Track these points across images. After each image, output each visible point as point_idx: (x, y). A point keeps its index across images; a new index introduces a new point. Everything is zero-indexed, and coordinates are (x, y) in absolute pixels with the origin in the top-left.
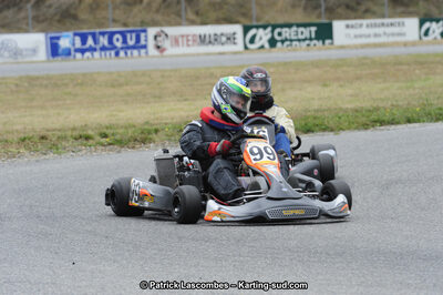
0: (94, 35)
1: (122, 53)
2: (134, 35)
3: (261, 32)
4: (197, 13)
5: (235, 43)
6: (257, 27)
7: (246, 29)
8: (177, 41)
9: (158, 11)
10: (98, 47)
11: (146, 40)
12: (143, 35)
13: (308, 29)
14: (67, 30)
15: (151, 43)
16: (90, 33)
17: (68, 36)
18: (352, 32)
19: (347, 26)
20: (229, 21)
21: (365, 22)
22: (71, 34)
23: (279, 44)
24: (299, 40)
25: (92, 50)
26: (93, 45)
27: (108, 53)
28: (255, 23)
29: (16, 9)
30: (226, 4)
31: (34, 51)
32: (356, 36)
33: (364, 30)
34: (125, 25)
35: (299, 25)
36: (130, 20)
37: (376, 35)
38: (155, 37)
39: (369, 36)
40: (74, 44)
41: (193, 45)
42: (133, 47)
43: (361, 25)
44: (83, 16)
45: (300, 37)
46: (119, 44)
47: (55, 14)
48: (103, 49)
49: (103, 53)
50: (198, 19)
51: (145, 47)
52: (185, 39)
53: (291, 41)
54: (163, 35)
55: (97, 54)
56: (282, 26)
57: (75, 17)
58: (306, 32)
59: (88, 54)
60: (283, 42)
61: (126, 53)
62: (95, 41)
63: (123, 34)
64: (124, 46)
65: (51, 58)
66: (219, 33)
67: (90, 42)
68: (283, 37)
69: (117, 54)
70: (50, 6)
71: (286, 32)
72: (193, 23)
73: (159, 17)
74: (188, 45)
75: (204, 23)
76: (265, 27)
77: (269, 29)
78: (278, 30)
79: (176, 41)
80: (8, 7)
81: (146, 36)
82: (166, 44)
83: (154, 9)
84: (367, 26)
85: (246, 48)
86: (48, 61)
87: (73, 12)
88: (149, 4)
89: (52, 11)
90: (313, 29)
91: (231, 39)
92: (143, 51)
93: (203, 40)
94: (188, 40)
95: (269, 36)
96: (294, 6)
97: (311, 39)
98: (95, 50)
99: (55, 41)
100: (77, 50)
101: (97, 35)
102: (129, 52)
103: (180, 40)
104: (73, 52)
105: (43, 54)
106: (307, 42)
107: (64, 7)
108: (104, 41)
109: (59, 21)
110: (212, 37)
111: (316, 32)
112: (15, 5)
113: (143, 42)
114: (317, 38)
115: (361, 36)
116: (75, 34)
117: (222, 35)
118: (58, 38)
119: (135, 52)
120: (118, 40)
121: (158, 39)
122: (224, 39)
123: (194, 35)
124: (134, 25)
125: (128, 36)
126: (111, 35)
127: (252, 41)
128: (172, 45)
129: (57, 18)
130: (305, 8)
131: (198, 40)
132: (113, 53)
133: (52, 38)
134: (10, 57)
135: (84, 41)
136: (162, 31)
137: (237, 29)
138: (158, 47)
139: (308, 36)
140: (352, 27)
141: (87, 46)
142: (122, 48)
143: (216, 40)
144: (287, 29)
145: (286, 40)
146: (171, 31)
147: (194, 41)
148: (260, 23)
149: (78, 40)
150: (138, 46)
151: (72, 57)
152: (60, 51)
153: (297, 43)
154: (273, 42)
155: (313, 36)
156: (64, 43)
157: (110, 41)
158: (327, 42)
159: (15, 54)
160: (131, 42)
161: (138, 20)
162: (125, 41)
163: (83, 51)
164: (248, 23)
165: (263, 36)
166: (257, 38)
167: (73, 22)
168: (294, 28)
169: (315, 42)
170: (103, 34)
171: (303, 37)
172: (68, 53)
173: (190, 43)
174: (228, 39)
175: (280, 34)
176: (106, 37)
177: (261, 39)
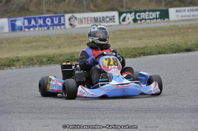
0: (35, 19)
1: (51, 28)
2: (57, 19)
3: (128, 15)
4: (96, 6)
5: (114, 22)
6: (127, 13)
7: (120, 14)
8: (81, 21)
9: (74, 6)
10: (37, 25)
11: (64, 21)
12: (62, 18)
13: (155, 13)
14: (21, 16)
15: (67, 23)
16: (33, 18)
17: (21, 20)
18: (180, 14)
19: (177, 11)
20: (112, 9)
21: (187, 8)
22: (22, 18)
23: (139, 22)
24: (150, 19)
25: (34, 27)
26: (35, 24)
27: (43, 28)
28: (125, 10)
31: (2, 28)
32: (182, 16)
33: (187, 13)
34: (55, 13)
35: (150, 11)
36: (58, 11)
37: (193, 16)
38: (69, 19)
39: (189, 16)
40: (24, 24)
41: (90, 23)
42: (57, 25)
43: (185, 10)
44: (32, 8)
45: (151, 17)
46: (49, 24)
48: (41, 26)
49: (40, 29)
51: (64, 24)
52: (86, 20)
53: (146, 19)
54: (74, 18)
55: (37, 29)
56: (140, 12)
57: (28, 10)
58: (154, 15)
59: (32, 29)
60: (141, 20)
61: (53, 28)
62: (36, 22)
63: (51, 18)
64: (52, 24)
66: (105, 16)
67: (33, 22)
68: (141, 18)
69: (48, 28)
70: (13, 4)
71: (143, 15)
72: (93, 11)
73: (74, 9)
74: (88, 23)
75: (98, 11)
76: (131, 13)
77: (133, 13)
78: (138, 14)
81: (64, 19)
82: (76, 23)
83: (72, 4)
84: (188, 11)
85: (120, 23)
86: (10, 32)
87: (26, 7)
88: (69, 2)
89: (14, 6)
90: (158, 13)
91: (112, 19)
92: (63, 27)
93: (96, 20)
94: (88, 21)
95: (133, 17)
97: (157, 19)
98: (36, 27)
99: (14, 22)
100: (26, 27)
101: (37, 19)
102: (55, 27)
103: (83, 20)
104: (23, 28)
105: (7, 29)
106: (155, 20)
107: (21, 4)
108: (41, 22)
109: (18, 12)
110: (101, 19)
113: (62, 22)
114: (160, 18)
115: (185, 16)
116: (25, 19)
117: (107, 17)
118: (15, 21)
119: (58, 27)
120: (48, 21)
121: (71, 20)
122: (108, 19)
123: (91, 18)
124: (60, 13)
125: (54, 19)
126: (45, 18)
127: (124, 20)
128: (79, 24)
129: (18, 10)
130: (156, 2)
131: (93, 20)
132: (46, 28)
135: (30, 22)
136: (73, 16)
137: (116, 14)
138: (71, 25)
139: (155, 17)
140: (180, 11)
141: (32, 25)
142: (51, 26)
143: (103, 20)
144: (143, 14)
145: (143, 19)
146: (78, 15)
147: (91, 21)
148: (128, 10)
149: (26, 22)
150: (60, 24)
151: (23, 31)
152: (16, 28)
153: (148, 21)
154: (135, 20)
155: (158, 16)
157: (44, 22)
158: (166, 20)
160: (56, 22)
161: (63, 11)
162: (52, 22)
163: (29, 28)
164: (122, 10)
165: (130, 17)
166: (127, 19)
167: (26, 12)
168: (147, 13)
169: (159, 20)
170: (40, 18)
171: (152, 17)
172: (21, 29)
174: (110, 19)
175: (139, 16)
176: (42, 19)
177: (129, 19)
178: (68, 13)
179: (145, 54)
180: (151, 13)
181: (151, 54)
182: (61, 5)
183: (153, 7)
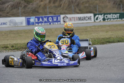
0: (42, 18)
1: (52, 24)
2: (56, 18)
3: (100, 16)
4: (80, 10)
5: (91, 20)
7: (95, 15)
9: (66, 9)
10: (43, 21)
11: (60, 19)
12: (59, 17)
13: (116, 15)
14: (33, 16)
15: (62, 20)
17: (33, 18)
20: (90, 12)
22: (34, 17)
23: (106, 20)
24: (113, 19)
25: (41, 22)
26: (42, 21)
27: (47, 24)
28: (98, 13)
29: (17, 9)
30: (90, 7)
31: (22, 23)
34: (55, 14)
35: (113, 14)
36: (57, 13)
38: (63, 18)
40: (35, 21)
41: (76, 21)
42: (56, 22)
44: (41, 11)
45: (114, 18)
46: (51, 21)
47: (31, 11)
48: (45, 22)
49: (45, 24)
50: (80, 12)
51: (60, 21)
52: (74, 18)
53: (111, 19)
54: (66, 17)
55: (43, 24)
56: (107, 14)
57: (37, 12)
58: (116, 16)
59: (40, 24)
60: (107, 19)
61: (53, 24)
62: (43, 19)
63: (52, 17)
64: (53, 21)
65: (27, 25)
66: (85, 16)
67: (41, 20)
68: (108, 18)
69: (50, 24)
70: (29, 8)
71: (109, 16)
72: (78, 13)
73: (66, 11)
74: (75, 21)
75: (81, 13)
76: (101, 14)
77: (103, 15)
78: (106, 15)
79: (70, 20)
80: (15, 9)
81: (60, 18)
82: (67, 20)
83: (65, 9)
85: (95, 21)
86: (26, 26)
87: (37, 10)
88: (63, 7)
89: (29, 10)
90: (118, 15)
91: (90, 18)
92: (59, 23)
93: (80, 19)
94: (75, 19)
95: (103, 17)
96: (113, 7)
97: (117, 18)
98: (42, 22)
99: (29, 20)
100: (36, 23)
101: (43, 18)
102: (54, 23)
103: (72, 19)
104: (35, 24)
105: (24, 24)
106: (116, 19)
107: (34, 8)
108: (45, 19)
109: (32, 13)
110: (83, 18)
111: (119, 16)
112: (17, 8)
113: (59, 20)
114: (120, 18)
116: (36, 17)
117: (86, 17)
118: (30, 19)
119: (56, 23)
120: (50, 19)
121: (64, 19)
122: (87, 18)
123: (77, 17)
124: (58, 14)
125: (54, 18)
126: (48, 17)
127: (97, 19)
128: (69, 21)
130: (117, 8)
131: (78, 19)
132: (49, 23)
133: (27, 19)
134: (13, 25)
135: (39, 20)
136: (66, 16)
137: (92, 15)
138: (64, 21)
139: (116, 17)
141: (40, 21)
142: (52, 22)
143: (84, 19)
144: (109, 15)
145: (109, 19)
146: (69, 16)
147: (77, 19)
149: (37, 19)
151: (35, 25)
153: (112, 20)
154: (104, 19)
155: (118, 17)
156: (32, 20)
157: (48, 20)
158: (123, 19)
159: (15, 24)
160: (55, 20)
161: (59, 13)
162: (53, 19)
163: (38, 23)
164: (96, 13)
165: (101, 17)
166: (99, 18)
167: (37, 13)
168: (112, 15)
169: (119, 19)
170: (45, 17)
171: (115, 18)
172: (33, 24)
173: (75, 20)
174: (89, 18)
175: (106, 17)
176: (46, 18)
177: (100, 18)
178: (62, 14)
179: (109, 42)
180: (114, 15)
181: (113, 42)
182: (58, 9)
183: (115, 11)
